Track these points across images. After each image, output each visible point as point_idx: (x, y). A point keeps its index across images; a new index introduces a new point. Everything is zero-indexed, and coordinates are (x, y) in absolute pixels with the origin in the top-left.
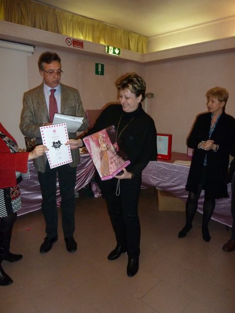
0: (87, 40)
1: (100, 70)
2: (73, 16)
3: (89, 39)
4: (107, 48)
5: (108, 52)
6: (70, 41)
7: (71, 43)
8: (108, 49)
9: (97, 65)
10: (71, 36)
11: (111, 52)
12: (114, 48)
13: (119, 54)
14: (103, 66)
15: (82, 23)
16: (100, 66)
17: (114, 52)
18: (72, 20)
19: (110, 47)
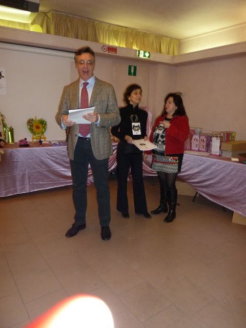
0: (121, 46)
1: (132, 71)
2: (109, 26)
3: (123, 45)
4: (138, 52)
5: (139, 56)
6: (105, 48)
9: (130, 67)
10: (107, 43)
12: (145, 52)
13: (149, 57)
14: (135, 68)
15: (116, 32)
16: (132, 68)
17: (144, 56)
18: (108, 30)
19: (141, 52)
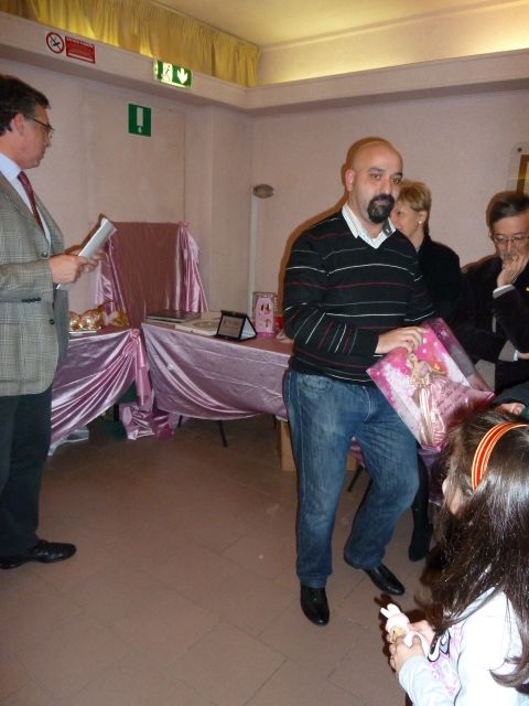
0: (105, 41)
1: (140, 122)
3: (112, 41)
4: (156, 66)
5: (160, 77)
6: (58, 40)
7: (61, 46)
8: (161, 70)
9: (133, 109)
10: (62, 26)
11: (167, 78)
12: (176, 69)
13: (188, 83)
14: (147, 112)
16: (140, 113)
17: (176, 79)
19: (165, 66)
